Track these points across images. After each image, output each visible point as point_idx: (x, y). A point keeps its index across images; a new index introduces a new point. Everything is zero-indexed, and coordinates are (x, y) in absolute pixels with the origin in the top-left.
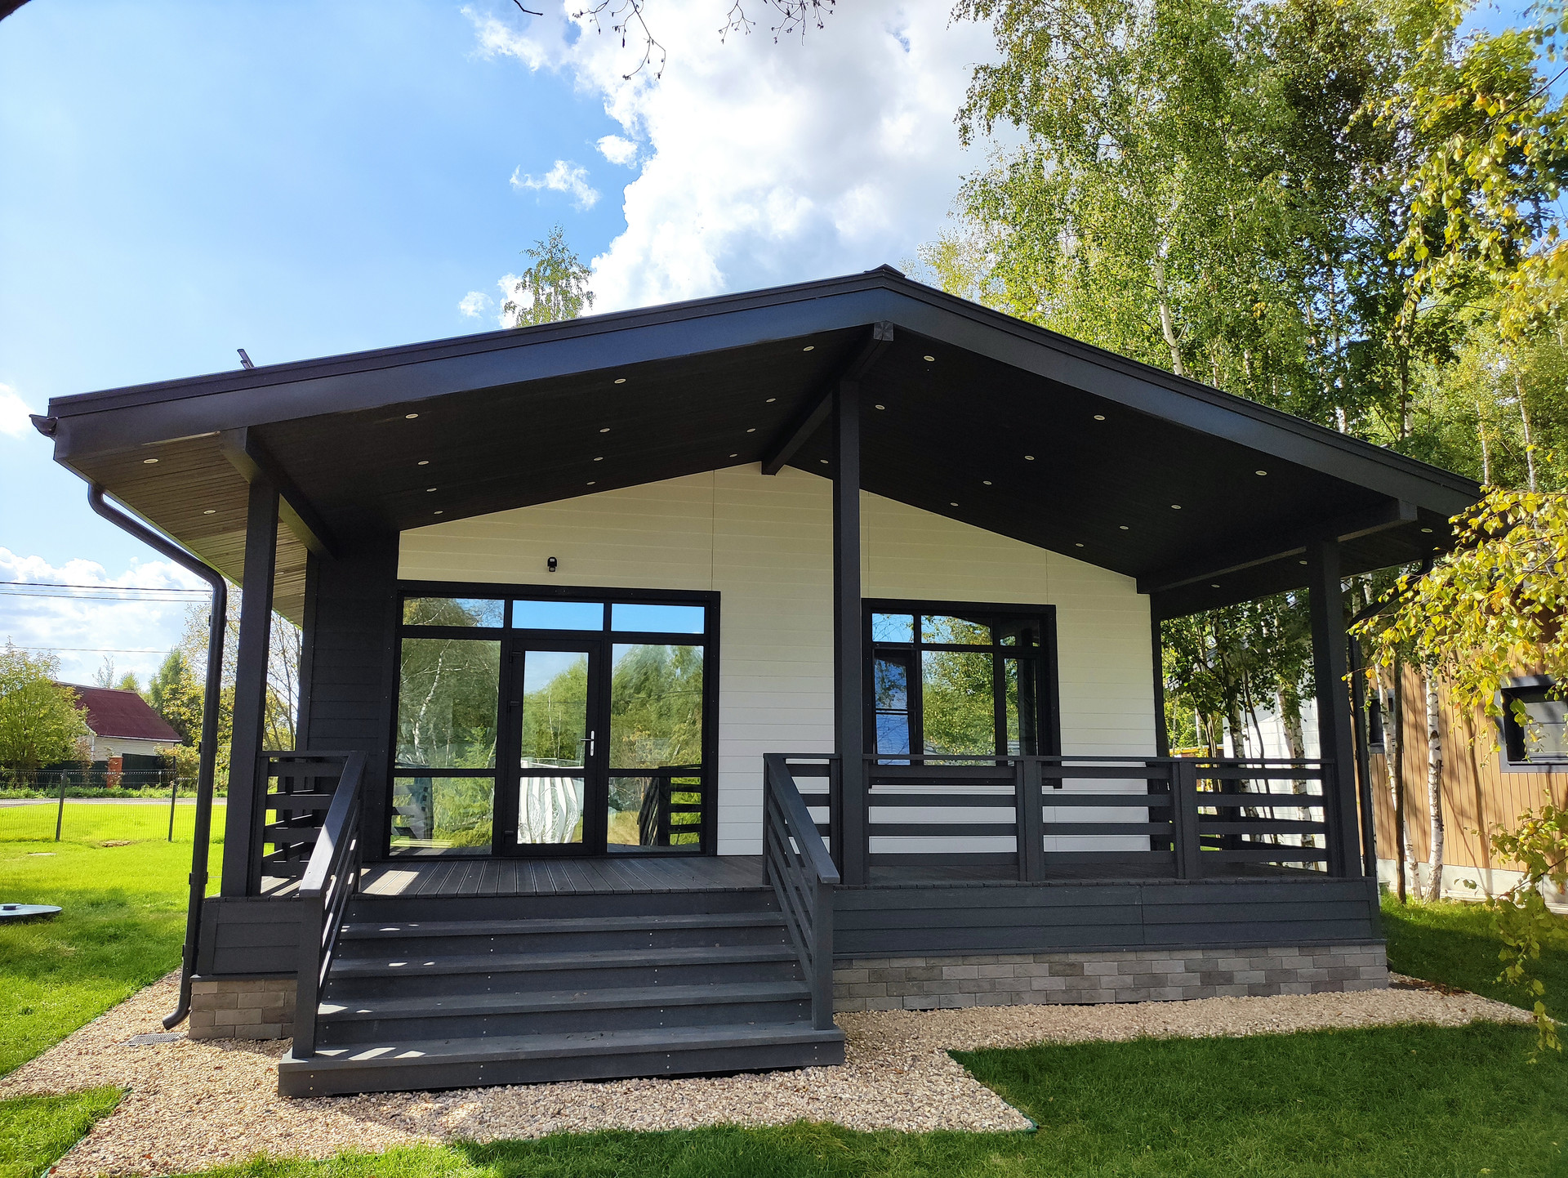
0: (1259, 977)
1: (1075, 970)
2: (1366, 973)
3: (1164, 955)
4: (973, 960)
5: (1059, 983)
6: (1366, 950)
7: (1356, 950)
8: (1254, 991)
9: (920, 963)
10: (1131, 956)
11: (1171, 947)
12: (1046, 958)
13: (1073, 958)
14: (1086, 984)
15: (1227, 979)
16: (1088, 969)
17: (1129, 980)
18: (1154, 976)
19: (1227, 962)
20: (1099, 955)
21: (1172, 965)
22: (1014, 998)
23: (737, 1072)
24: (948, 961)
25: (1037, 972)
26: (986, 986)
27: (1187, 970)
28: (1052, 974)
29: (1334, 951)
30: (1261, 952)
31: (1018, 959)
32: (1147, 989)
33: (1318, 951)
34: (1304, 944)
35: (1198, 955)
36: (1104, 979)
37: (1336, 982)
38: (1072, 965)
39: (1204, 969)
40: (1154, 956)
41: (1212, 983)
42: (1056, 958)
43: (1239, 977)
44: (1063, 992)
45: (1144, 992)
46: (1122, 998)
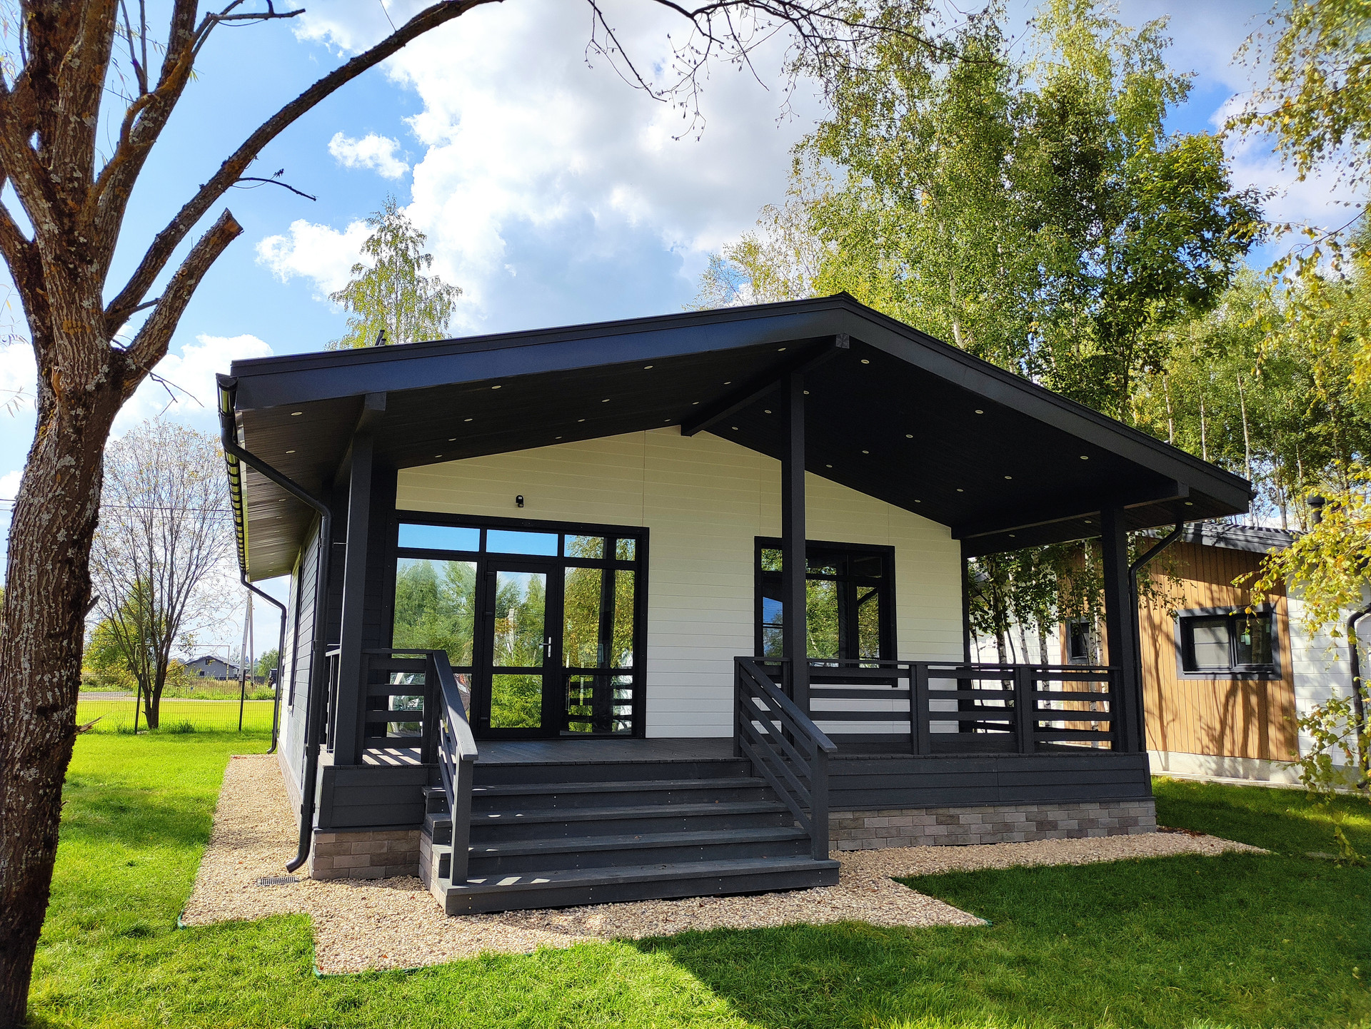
0: (1074, 824)
1: (954, 820)
2: (1142, 821)
3: (1012, 809)
4: (885, 813)
5: (942, 830)
6: (1142, 804)
7: (1136, 804)
8: (1070, 834)
9: (849, 815)
10: (991, 810)
11: (1018, 803)
12: (934, 812)
13: (952, 811)
14: (961, 830)
15: (1053, 826)
16: (963, 820)
17: (989, 827)
18: (1006, 824)
19: (1054, 813)
20: (969, 810)
21: (1017, 816)
22: (913, 842)
23: (767, 892)
24: (868, 814)
25: (927, 822)
26: (894, 832)
27: (1027, 820)
28: (939, 823)
29: (1122, 805)
30: (1075, 806)
31: (915, 812)
32: (1002, 833)
33: (1112, 805)
34: (1104, 801)
35: (1034, 809)
36: (973, 826)
37: (1123, 827)
38: (952, 816)
39: (1038, 819)
40: (1006, 809)
41: (1044, 829)
42: (941, 811)
43: (1061, 825)
44: (947, 836)
45: (999, 836)
46: (984, 841)
